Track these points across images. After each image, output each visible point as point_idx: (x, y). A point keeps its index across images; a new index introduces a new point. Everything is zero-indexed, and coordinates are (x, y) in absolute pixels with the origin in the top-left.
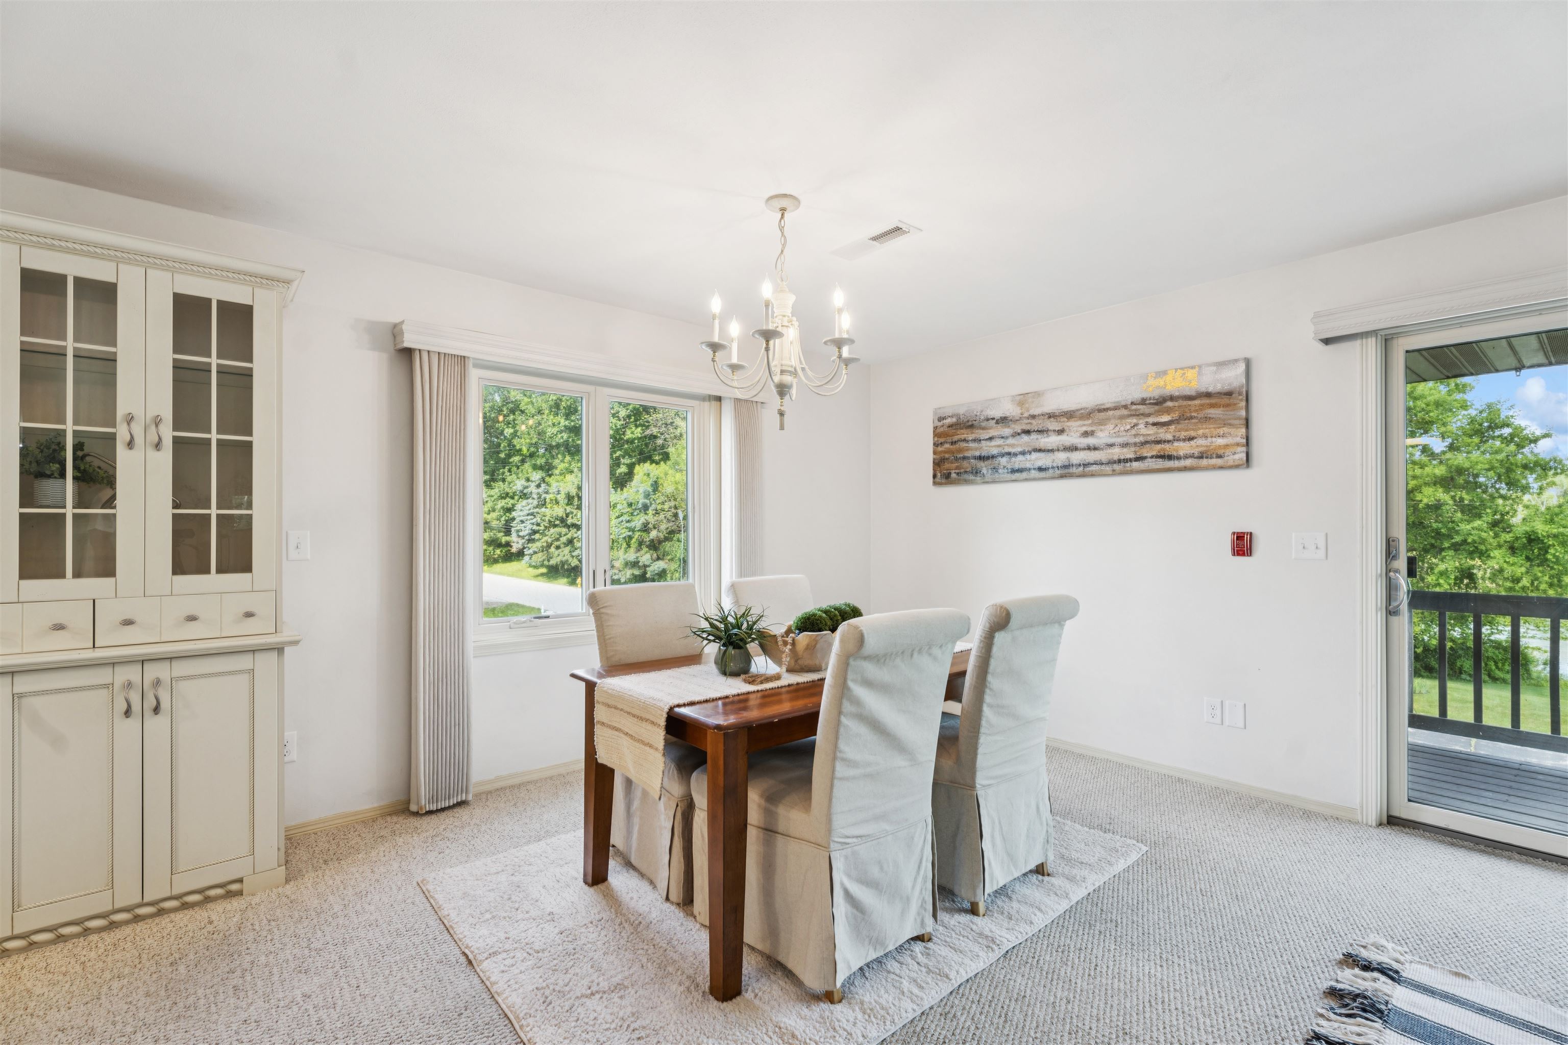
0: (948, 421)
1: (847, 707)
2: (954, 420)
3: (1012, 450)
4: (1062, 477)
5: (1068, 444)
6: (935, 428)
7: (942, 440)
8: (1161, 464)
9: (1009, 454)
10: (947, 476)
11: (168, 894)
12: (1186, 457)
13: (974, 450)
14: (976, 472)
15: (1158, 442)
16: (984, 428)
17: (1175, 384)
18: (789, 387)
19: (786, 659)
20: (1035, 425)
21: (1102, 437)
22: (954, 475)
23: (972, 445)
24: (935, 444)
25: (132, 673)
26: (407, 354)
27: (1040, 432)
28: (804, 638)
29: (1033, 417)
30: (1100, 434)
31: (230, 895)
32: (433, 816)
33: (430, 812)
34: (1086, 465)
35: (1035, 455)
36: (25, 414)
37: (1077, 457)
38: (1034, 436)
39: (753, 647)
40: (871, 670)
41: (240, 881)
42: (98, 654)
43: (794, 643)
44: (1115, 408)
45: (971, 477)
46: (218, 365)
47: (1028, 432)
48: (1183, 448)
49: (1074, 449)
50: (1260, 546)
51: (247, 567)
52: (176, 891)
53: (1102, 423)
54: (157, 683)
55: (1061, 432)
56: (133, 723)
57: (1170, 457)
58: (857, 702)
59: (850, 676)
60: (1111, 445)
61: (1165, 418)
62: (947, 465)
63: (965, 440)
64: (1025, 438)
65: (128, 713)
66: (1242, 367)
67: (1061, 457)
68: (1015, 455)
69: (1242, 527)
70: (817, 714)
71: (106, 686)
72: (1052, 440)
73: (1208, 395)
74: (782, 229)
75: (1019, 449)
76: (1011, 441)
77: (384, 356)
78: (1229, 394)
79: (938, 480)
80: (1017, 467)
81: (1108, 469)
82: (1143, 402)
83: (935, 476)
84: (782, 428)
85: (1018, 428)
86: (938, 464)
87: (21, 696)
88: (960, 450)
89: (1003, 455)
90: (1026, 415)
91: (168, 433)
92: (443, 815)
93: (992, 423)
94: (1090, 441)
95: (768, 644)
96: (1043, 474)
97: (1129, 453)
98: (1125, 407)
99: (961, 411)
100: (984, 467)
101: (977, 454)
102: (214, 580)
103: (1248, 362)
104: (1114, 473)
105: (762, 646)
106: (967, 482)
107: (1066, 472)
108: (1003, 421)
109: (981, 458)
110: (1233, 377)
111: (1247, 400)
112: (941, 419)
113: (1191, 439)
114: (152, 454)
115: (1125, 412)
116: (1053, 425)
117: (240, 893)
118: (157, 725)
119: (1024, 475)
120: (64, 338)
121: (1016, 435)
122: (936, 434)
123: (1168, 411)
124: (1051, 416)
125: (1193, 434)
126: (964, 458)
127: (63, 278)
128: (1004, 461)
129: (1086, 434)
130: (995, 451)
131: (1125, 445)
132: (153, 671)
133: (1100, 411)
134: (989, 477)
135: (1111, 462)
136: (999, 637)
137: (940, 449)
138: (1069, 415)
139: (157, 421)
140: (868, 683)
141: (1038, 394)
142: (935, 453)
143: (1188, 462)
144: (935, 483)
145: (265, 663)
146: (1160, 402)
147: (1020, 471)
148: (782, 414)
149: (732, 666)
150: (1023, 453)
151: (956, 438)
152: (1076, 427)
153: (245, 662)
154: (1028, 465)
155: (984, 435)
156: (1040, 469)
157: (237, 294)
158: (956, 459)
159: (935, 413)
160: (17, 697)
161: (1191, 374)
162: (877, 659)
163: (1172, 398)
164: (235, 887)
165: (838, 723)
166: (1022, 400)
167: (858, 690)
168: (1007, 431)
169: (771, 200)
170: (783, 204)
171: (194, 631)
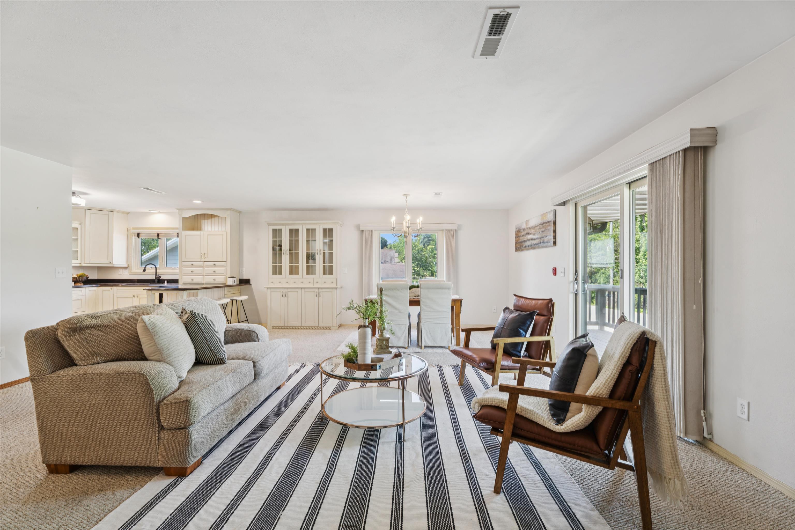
2: (518, 229)
7: (516, 236)
8: (543, 245)
11: (321, 326)
12: (546, 243)
14: (520, 247)
15: (543, 237)
16: (522, 232)
17: (545, 218)
25: (317, 290)
30: (536, 234)
34: (534, 245)
35: (528, 242)
37: (533, 242)
42: (314, 287)
46: (329, 240)
48: (545, 239)
49: (532, 239)
50: (557, 272)
53: (536, 231)
54: (320, 292)
55: (531, 234)
62: (517, 245)
63: (519, 236)
65: (317, 296)
66: (552, 213)
71: (315, 292)
72: (530, 237)
73: (548, 222)
74: (408, 201)
75: (526, 239)
78: (551, 222)
85: (526, 232)
87: (306, 292)
88: (519, 240)
90: (527, 228)
94: (534, 237)
96: (529, 248)
97: (539, 241)
98: (539, 225)
99: (519, 226)
102: (328, 276)
103: (555, 211)
106: (519, 250)
107: (532, 247)
108: (524, 229)
109: (521, 242)
110: (551, 216)
111: (554, 223)
113: (546, 236)
114: (320, 255)
116: (530, 231)
117: (331, 329)
118: (320, 299)
120: (310, 238)
121: (526, 235)
123: (544, 227)
124: (530, 228)
127: (310, 229)
128: (524, 243)
130: (523, 240)
131: (539, 238)
133: (536, 227)
134: (522, 249)
135: (537, 244)
137: (516, 239)
144: (515, 251)
145: (334, 290)
146: (543, 224)
147: (526, 247)
152: (533, 232)
153: (331, 290)
155: (522, 235)
157: (331, 227)
159: (516, 227)
161: (547, 215)
166: (526, 222)
169: (404, 195)
170: (406, 195)
171: (325, 284)
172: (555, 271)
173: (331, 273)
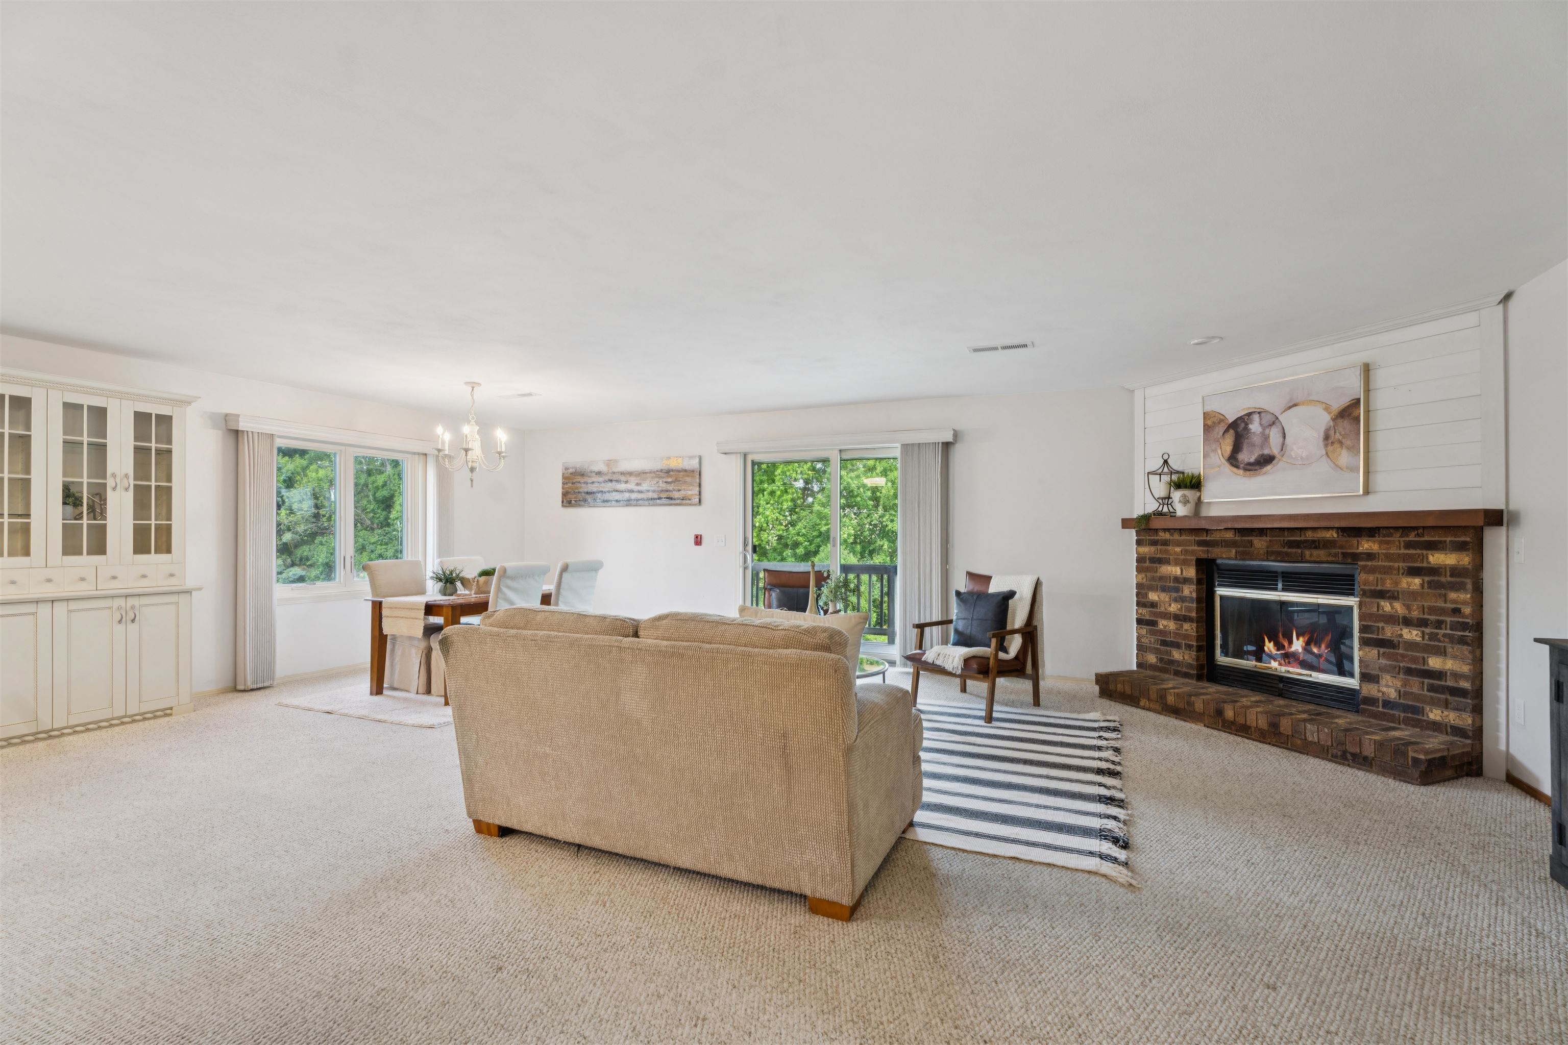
0: (571, 471)
1: (500, 595)
2: (574, 470)
3: (604, 490)
4: (627, 505)
5: (630, 488)
6: (563, 474)
7: (566, 481)
8: (668, 501)
9: (602, 492)
10: (570, 502)
11: (137, 712)
12: (678, 499)
13: (584, 488)
14: (585, 500)
15: (667, 491)
16: (589, 477)
17: (675, 464)
18: (476, 468)
19: (474, 587)
20: (615, 477)
21: (644, 487)
22: (573, 502)
23: (583, 485)
24: (563, 483)
25: (121, 602)
26: (236, 433)
27: (617, 481)
28: (483, 579)
29: (614, 473)
30: (643, 485)
31: (166, 715)
32: (247, 694)
33: (252, 690)
34: (637, 500)
35: (614, 494)
36: (64, 475)
37: (634, 496)
38: (614, 483)
39: (458, 584)
40: (509, 582)
41: (171, 708)
42: (98, 592)
43: (478, 581)
44: (650, 473)
45: (582, 503)
46: (156, 447)
47: (611, 481)
48: (676, 495)
49: (632, 491)
50: (705, 541)
51: (169, 551)
52: (142, 711)
53: (645, 479)
54: (133, 607)
55: (626, 482)
56: (122, 627)
57: (671, 499)
58: (504, 594)
59: (501, 584)
60: (648, 491)
61: (670, 480)
62: (569, 496)
63: (579, 482)
64: (610, 484)
65: (120, 622)
66: (697, 460)
67: (627, 495)
68: (605, 492)
69: (698, 533)
70: (487, 603)
71: (109, 608)
72: (622, 486)
73: (685, 471)
74: (472, 395)
75: (607, 490)
76: (603, 485)
77: (220, 433)
78: (693, 471)
79: (564, 504)
80: (605, 499)
81: (646, 503)
82: (661, 471)
83: (563, 502)
84: (472, 486)
85: (606, 478)
86: (565, 494)
87: (71, 611)
88: (577, 488)
89: (599, 492)
90: (610, 471)
91: (132, 482)
92: (253, 693)
93: (594, 474)
94: (639, 488)
95: (465, 582)
96: (618, 504)
97: (656, 496)
98: (654, 472)
99: (578, 466)
100: (588, 497)
101: (586, 490)
102: (153, 558)
103: (700, 458)
104: (649, 505)
105: (462, 584)
106: (580, 506)
107: (629, 503)
108: (599, 473)
109: (587, 493)
110: (694, 464)
111: (700, 474)
112: (567, 469)
113: (679, 490)
114: (124, 493)
115: (653, 475)
116: (623, 478)
117: (171, 715)
118: (133, 628)
119: (609, 504)
120: (82, 436)
121: (605, 482)
122: (564, 477)
123: (671, 476)
124: (622, 473)
125: (680, 488)
126: (579, 492)
127: (82, 406)
128: (599, 495)
129: (638, 484)
130: (595, 490)
131: (654, 491)
132: (131, 601)
133: (643, 473)
134: (592, 503)
135: (648, 499)
136: (565, 575)
137: (566, 486)
138: (630, 474)
139: (126, 476)
140: (508, 587)
141: (616, 461)
142: (563, 488)
143: (678, 501)
144: (563, 506)
145: (183, 598)
146: (668, 472)
147: (607, 501)
148: (472, 481)
149: (448, 591)
150: (609, 492)
151: (574, 481)
152: (633, 480)
153: (174, 598)
154: (611, 498)
155: (590, 480)
156: (617, 501)
157: (165, 411)
158: (575, 493)
159: (563, 466)
160: (70, 611)
161: (680, 460)
162: (513, 578)
163: (672, 470)
164: (168, 712)
165: (497, 601)
166: (609, 463)
167: (505, 590)
168: (601, 479)
169: (466, 383)
170: (473, 385)
171: (144, 583)
172: (698, 540)
173: (165, 547)
